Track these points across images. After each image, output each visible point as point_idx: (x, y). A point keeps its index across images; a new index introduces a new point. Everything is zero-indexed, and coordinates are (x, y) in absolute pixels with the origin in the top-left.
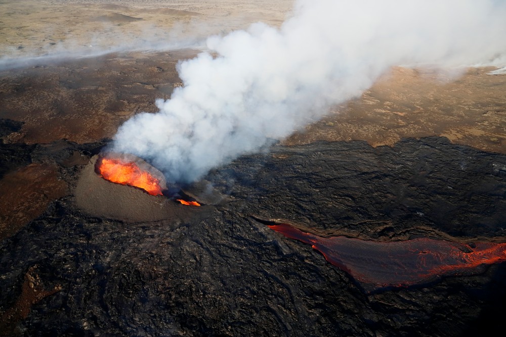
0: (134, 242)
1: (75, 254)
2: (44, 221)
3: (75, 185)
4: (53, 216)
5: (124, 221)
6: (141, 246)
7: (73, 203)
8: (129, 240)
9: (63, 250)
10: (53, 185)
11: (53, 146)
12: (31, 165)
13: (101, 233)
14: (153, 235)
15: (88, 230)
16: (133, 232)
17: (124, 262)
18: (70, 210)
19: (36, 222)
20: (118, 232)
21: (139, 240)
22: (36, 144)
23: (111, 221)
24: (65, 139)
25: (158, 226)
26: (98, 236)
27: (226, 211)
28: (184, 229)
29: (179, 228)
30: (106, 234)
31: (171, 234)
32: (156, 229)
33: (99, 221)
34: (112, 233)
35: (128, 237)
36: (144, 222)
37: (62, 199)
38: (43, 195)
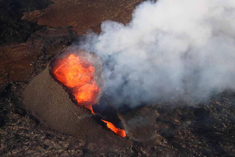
0: (28, 145)
3: (37, 74)
5: (42, 122)
6: (30, 152)
7: (21, 90)
8: (26, 142)
10: (23, 67)
11: (55, 31)
12: (24, 44)
13: (13, 126)
14: (48, 146)
15: (8, 118)
16: (36, 135)
18: (13, 95)
20: (26, 131)
21: (32, 146)
22: (45, 26)
23: (31, 117)
24: (71, 27)
25: (61, 139)
26: (9, 127)
27: (142, 153)
28: (79, 152)
29: (76, 150)
30: (16, 128)
31: (62, 152)
32: (57, 142)
33: (23, 113)
34: (22, 129)
35: (28, 138)
36: (54, 130)
37: (17, 83)
38: (8, 74)
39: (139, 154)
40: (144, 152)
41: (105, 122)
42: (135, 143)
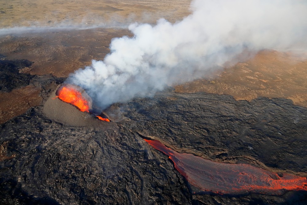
0: (63, 137)
1: (30, 139)
2: (22, 118)
3: (46, 100)
4: (28, 115)
5: (64, 124)
6: (66, 140)
7: (41, 110)
8: (61, 135)
9: (25, 135)
10: (35, 98)
11: (43, 77)
12: (28, 86)
13: (48, 129)
14: (75, 135)
15: (43, 126)
16: (65, 131)
17: (54, 147)
18: (38, 114)
19: (18, 117)
20: (58, 130)
21: (66, 136)
22: (35, 75)
23: (56, 123)
24: (51, 74)
25: (80, 130)
26: (46, 130)
28: (93, 134)
29: (91, 133)
30: (51, 130)
31: (85, 136)
32: (78, 131)
33: (51, 122)
34: (54, 130)
35: (61, 133)
36: (73, 126)
37: (36, 107)
38: (28, 103)
39: (122, 127)
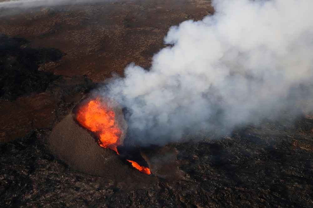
0: (60, 188)
1: (10, 182)
2: (14, 145)
3: (59, 120)
4: (23, 143)
5: (70, 166)
6: (62, 195)
7: (46, 136)
8: (58, 185)
9: (5, 175)
10: (45, 115)
11: (71, 80)
12: (43, 93)
13: (43, 171)
14: (79, 188)
15: (37, 164)
16: (67, 178)
17: (38, 204)
18: (39, 142)
19: (8, 144)
20: (56, 175)
21: (64, 189)
22: (61, 76)
23: (60, 162)
24: (85, 75)
25: (91, 181)
26: (39, 172)
27: (168, 188)
28: (110, 192)
29: (106, 190)
30: (46, 173)
31: (94, 193)
32: (87, 183)
33: (51, 158)
34: (52, 174)
35: (59, 182)
36: (83, 173)
37: (41, 130)
38: (31, 122)
39: (166, 189)
40: (171, 188)
41: (130, 161)
42: (161, 179)
